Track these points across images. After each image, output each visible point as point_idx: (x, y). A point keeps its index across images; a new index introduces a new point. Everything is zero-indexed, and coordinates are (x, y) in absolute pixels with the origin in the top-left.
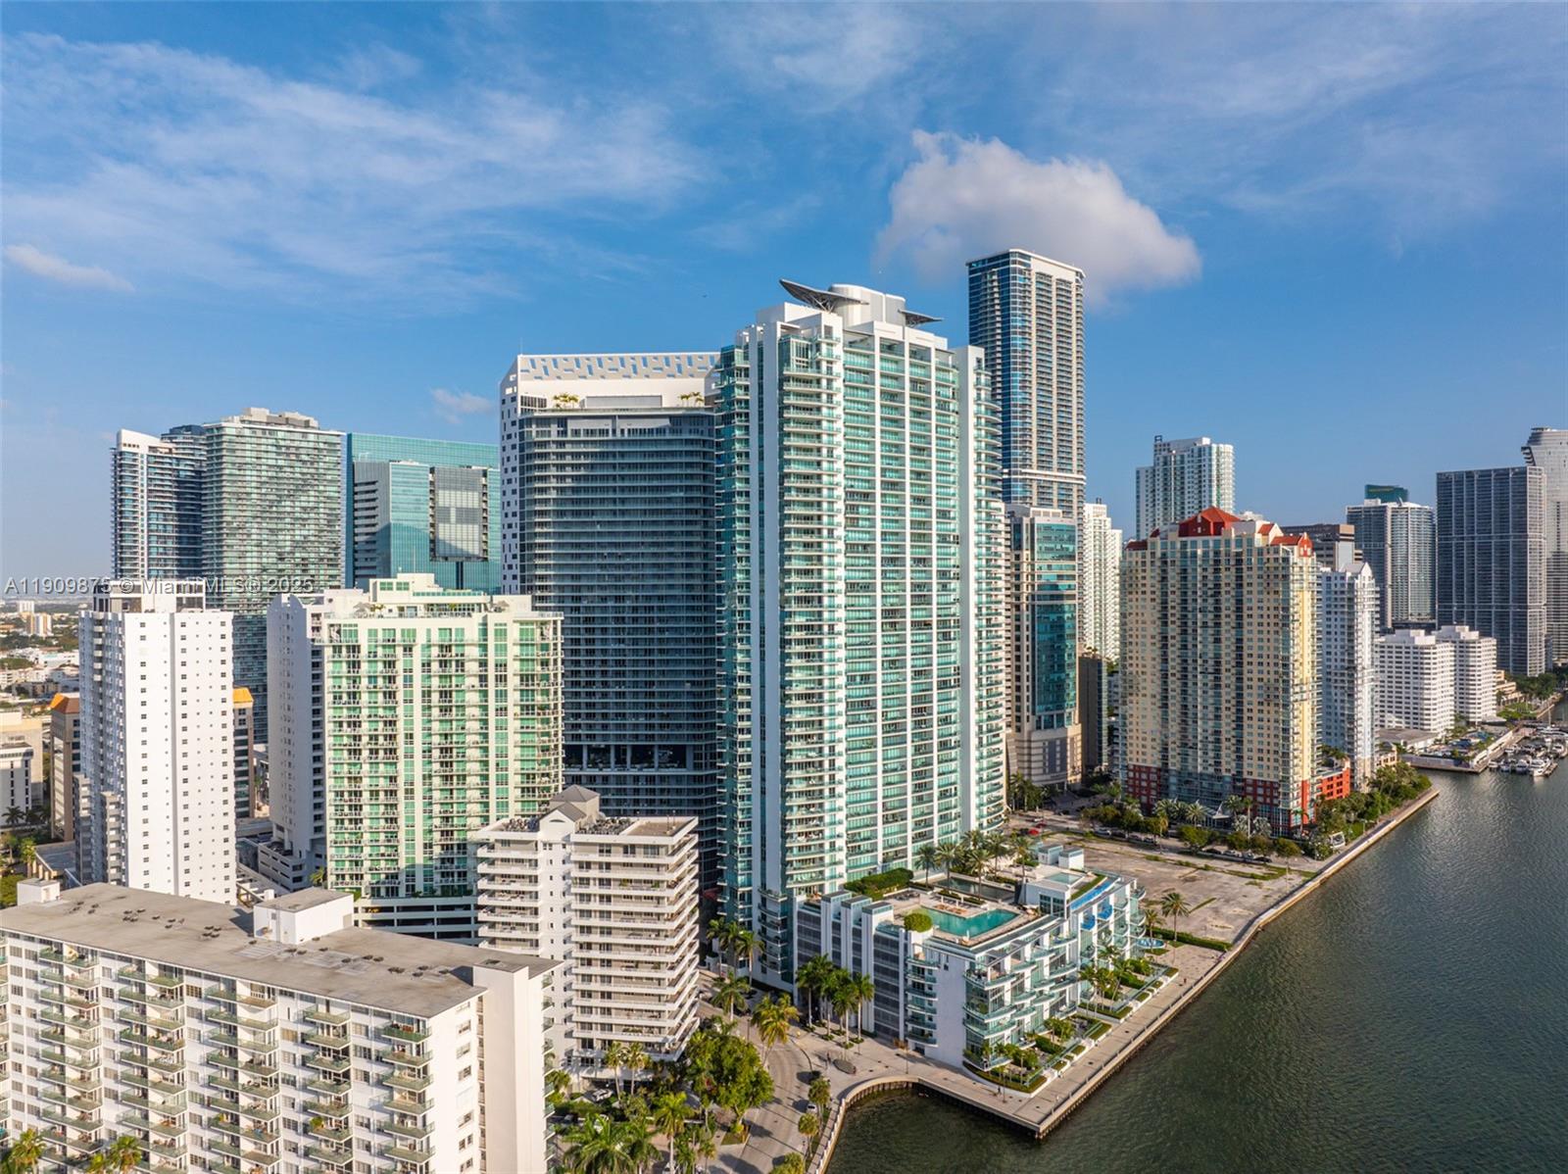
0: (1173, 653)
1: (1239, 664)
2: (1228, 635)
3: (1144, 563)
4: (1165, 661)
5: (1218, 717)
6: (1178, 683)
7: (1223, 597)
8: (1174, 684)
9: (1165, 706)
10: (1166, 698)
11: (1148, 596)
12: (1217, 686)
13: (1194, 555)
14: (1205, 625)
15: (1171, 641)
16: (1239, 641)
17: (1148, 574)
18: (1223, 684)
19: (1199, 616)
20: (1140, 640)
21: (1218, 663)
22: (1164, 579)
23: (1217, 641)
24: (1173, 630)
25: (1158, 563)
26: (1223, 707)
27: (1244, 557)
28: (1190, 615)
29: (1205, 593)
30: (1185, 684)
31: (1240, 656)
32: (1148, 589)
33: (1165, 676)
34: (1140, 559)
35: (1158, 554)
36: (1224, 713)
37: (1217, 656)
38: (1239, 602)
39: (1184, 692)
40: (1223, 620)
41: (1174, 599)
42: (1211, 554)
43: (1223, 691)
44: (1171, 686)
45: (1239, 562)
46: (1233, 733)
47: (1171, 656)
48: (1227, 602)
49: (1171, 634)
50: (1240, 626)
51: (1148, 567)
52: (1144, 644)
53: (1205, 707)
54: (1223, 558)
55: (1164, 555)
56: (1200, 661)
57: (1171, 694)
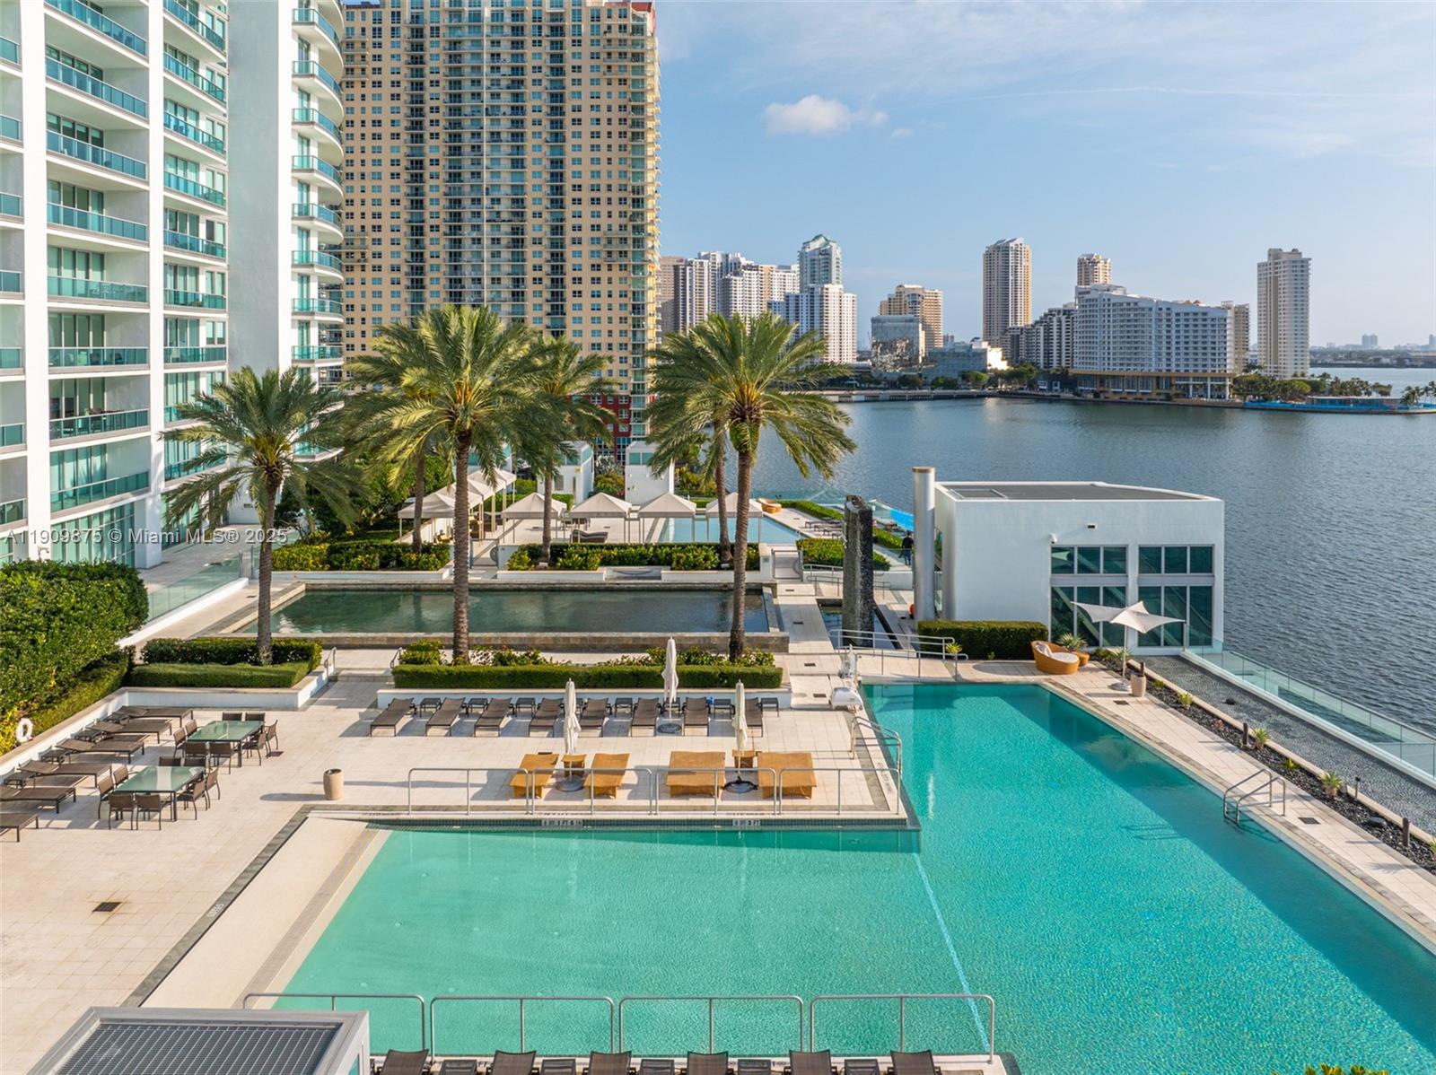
0: (435, 191)
1: (557, 203)
2: (536, 152)
3: (377, 32)
4: (418, 204)
5: (517, 296)
6: (444, 241)
7: (529, 89)
8: (437, 245)
9: (418, 284)
10: (420, 270)
11: (387, 90)
12: (518, 243)
13: (477, 17)
14: (495, 136)
15: (429, 169)
16: (557, 163)
17: (386, 51)
18: (528, 237)
19: (486, 121)
20: (369, 169)
21: (519, 202)
22: (417, 60)
23: (517, 163)
24: (435, 149)
25: (405, 32)
26: (529, 277)
27: (568, 23)
28: (467, 123)
29: (496, 83)
30: (457, 243)
31: (558, 190)
32: (386, 77)
33: (417, 231)
34: (369, 24)
35: (406, 15)
36: (529, 288)
37: (518, 189)
38: (557, 97)
39: (455, 256)
40: (529, 129)
41: (437, 96)
42: (508, 19)
43: (529, 250)
44: (429, 249)
45: (557, 30)
46: (547, 321)
47: (429, 195)
48: (536, 98)
49: (429, 155)
50: (558, 137)
51: (386, 37)
52: (378, 176)
53: (495, 281)
54: (528, 23)
55: (416, 18)
56: (486, 201)
57: (429, 262)
